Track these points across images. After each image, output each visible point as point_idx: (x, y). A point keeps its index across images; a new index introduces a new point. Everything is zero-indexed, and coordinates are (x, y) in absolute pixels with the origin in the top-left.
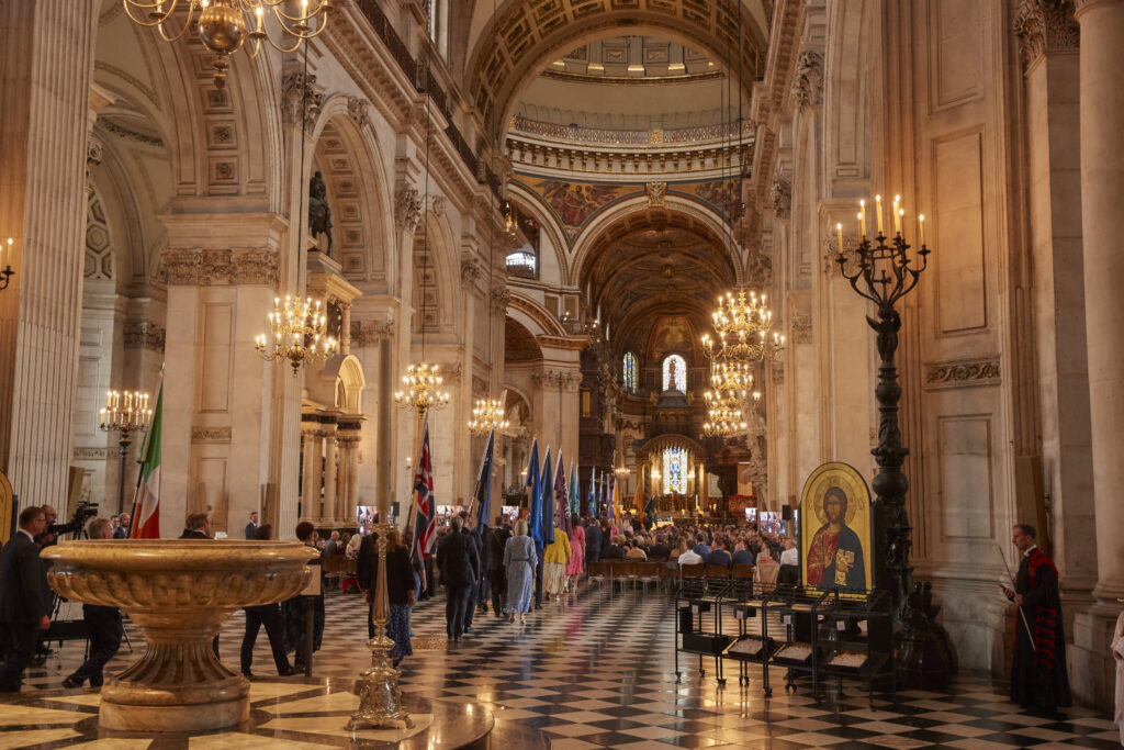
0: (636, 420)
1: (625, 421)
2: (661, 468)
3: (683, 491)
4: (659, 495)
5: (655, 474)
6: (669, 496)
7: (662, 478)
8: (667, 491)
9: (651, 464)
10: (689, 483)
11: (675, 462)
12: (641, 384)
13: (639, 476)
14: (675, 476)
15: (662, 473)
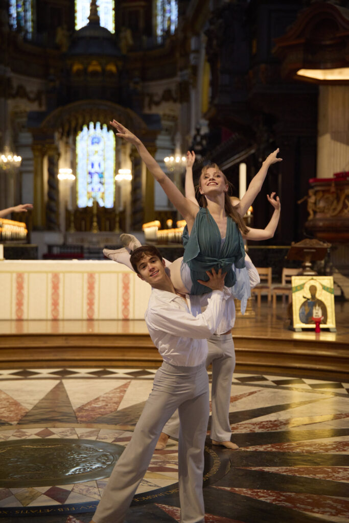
0: (33, 85)
1: (15, 84)
2: (73, 166)
3: (108, 202)
4: (70, 208)
5: (64, 174)
6: (87, 209)
7: (76, 181)
8: (83, 202)
9: (59, 155)
10: (118, 189)
11: (96, 159)
12: (39, 24)
13: (38, 173)
14: (96, 178)
15: (74, 173)
